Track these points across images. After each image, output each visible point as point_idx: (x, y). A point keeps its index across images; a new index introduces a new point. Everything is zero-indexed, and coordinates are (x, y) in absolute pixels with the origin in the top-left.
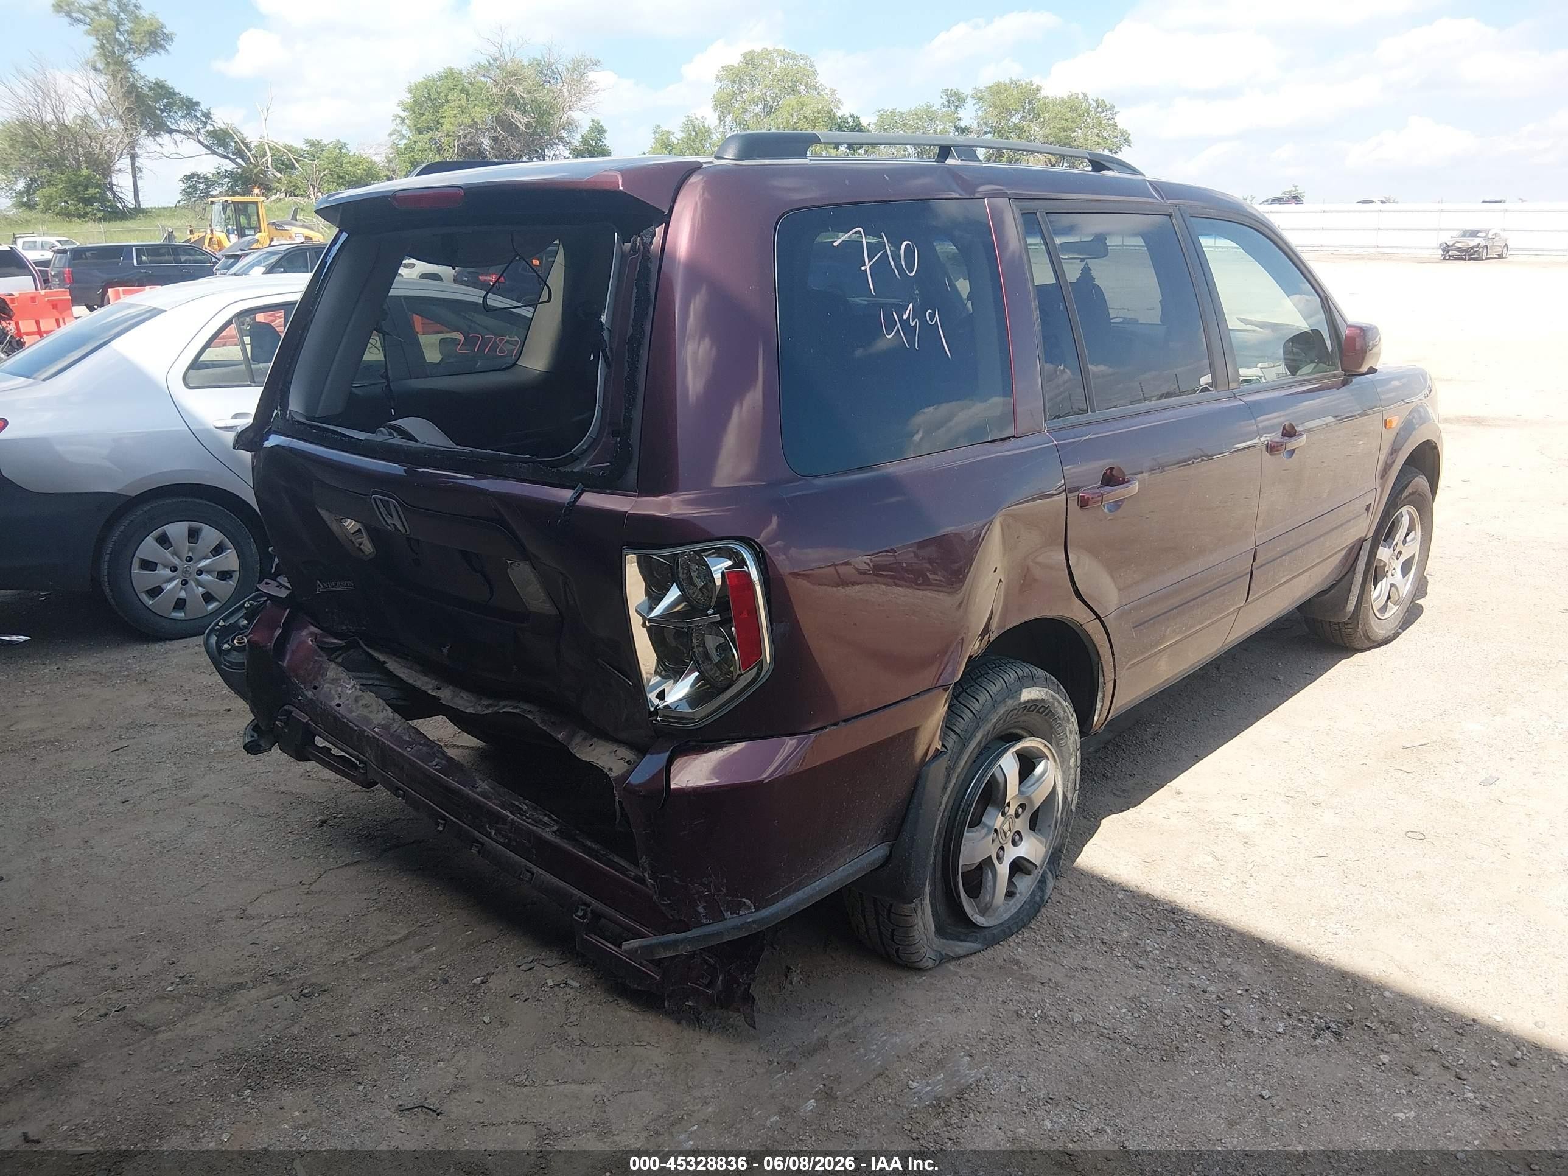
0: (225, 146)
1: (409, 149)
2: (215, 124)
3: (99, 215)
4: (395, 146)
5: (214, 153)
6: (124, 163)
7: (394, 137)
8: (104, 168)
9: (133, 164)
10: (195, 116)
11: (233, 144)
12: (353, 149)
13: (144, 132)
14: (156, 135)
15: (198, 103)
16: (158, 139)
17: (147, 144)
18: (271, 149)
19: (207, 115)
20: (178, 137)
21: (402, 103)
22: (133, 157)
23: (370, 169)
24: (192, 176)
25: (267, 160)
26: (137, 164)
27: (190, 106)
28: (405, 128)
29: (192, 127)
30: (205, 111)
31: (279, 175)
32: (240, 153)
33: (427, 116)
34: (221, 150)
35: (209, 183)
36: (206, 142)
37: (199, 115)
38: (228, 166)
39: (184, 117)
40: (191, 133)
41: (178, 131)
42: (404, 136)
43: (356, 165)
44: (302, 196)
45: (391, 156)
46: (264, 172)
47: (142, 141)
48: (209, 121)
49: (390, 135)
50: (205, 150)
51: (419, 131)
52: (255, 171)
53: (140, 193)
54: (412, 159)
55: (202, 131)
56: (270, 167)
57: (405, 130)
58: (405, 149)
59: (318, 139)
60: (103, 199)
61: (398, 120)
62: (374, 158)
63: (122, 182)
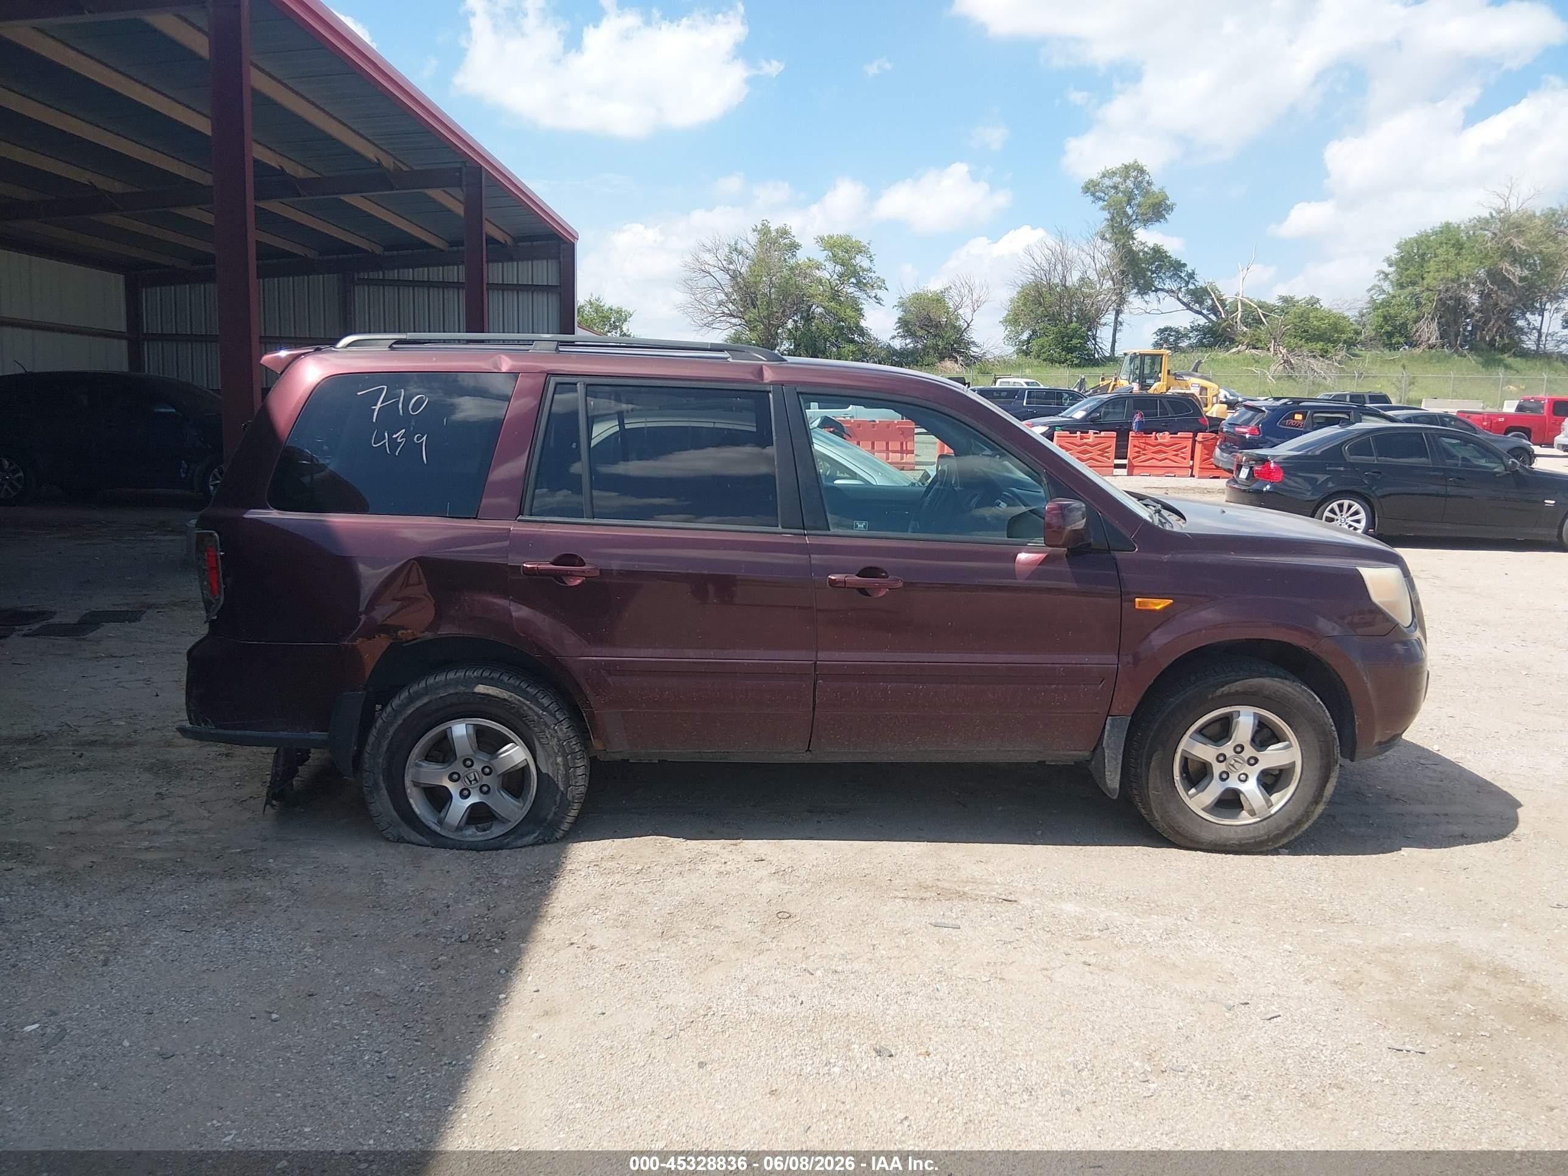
0: (1201, 303)
1: (1386, 304)
2: (1196, 283)
3: (1076, 361)
4: (1373, 301)
5: (1191, 309)
6: (1109, 318)
7: (1373, 292)
8: (1090, 321)
9: (1116, 319)
10: (1180, 277)
11: (1210, 302)
12: (1325, 304)
13: (1135, 291)
14: (1146, 293)
15: (1185, 265)
16: (1146, 297)
17: (1135, 301)
18: (1243, 304)
19: (1191, 276)
20: (1161, 294)
21: (1388, 259)
22: (1118, 313)
23: (1335, 324)
24: (1166, 329)
25: (1237, 315)
26: (1119, 319)
27: (1178, 266)
28: (1387, 283)
29: (1174, 286)
30: (1190, 271)
31: (1245, 329)
32: (1214, 310)
33: (1412, 270)
34: (1197, 307)
35: (1179, 335)
36: (1185, 300)
37: (1183, 275)
38: (1202, 321)
39: (1170, 277)
40: (1173, 292)
41: (1163, 290)
42: (1384, 291)
43: (1322, 319)
44: (1262, 348)
45: (1365, 311)
46: (1231, 326)
47: (1131, 298)
48: (1192, 281)
49: (1369, 290)
50: (1182, 307)
51: (1402, 286)
52: (1224, 325)
53: (1116, 344)
54: (1386, 313)
55: (1183, 289)
56: (1239, 322)
57: (1386, 286)
58: (1381, 304)
59: (1292, 295)
60: (1082, 348)
61: (1381, 276)
62: (1346, 314)
63: (1104, 334)
